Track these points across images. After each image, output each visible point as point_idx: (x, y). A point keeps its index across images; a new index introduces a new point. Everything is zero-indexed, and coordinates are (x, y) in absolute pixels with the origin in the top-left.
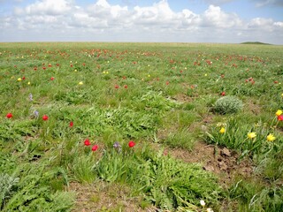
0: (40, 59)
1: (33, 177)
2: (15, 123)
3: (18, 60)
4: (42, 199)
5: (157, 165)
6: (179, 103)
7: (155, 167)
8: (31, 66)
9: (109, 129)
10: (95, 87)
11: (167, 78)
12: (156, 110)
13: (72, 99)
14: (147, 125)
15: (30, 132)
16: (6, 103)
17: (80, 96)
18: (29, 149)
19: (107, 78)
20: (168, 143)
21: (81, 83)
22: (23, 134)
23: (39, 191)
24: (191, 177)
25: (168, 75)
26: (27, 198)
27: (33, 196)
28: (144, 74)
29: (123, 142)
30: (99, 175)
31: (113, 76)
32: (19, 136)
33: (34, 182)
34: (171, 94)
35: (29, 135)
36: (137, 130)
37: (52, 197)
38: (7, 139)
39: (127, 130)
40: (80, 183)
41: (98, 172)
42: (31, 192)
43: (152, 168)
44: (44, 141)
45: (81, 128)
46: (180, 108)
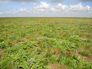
0: (38, 22)
1: (39, 60)
2: (33, 42)
3: (32, 23)
4: (42, 67)
5: (78, 61)
6: (85, 39)
7: (77, 62)
8: (36, 25)
9: (61, 47)
10: (56, 32)
11: (80, 30)
12: (76, 41)
13: (49, 36)
14: (74, 47)
15: (37, 45)
16: (30, 36)
17: (51, 35)
18: (37, 51)
19: (59, 29)
20: (82, 54)
21: (51, 31)
22: (35, 46)
23: (41, 64)
24: (90, 67)
25: (80, 29)
26: (37, 66)
27: (39, 66)
28: (72, 28)
29: (66, 51)
30: (58, 62)
31: (61, 29)
32: (34, 46)
33: (39, 62)
34: (81, 36)
35: (37, 46)
36: (70, 48)
37: (45, 67)
38: (31, 47)
39: (67, 48)
40: (53, 63)
41: (58, 61)
42: (38, 64)
43: (76, 62)
44: (41, 49)
45: (52, 45)
46: (85, 41)
